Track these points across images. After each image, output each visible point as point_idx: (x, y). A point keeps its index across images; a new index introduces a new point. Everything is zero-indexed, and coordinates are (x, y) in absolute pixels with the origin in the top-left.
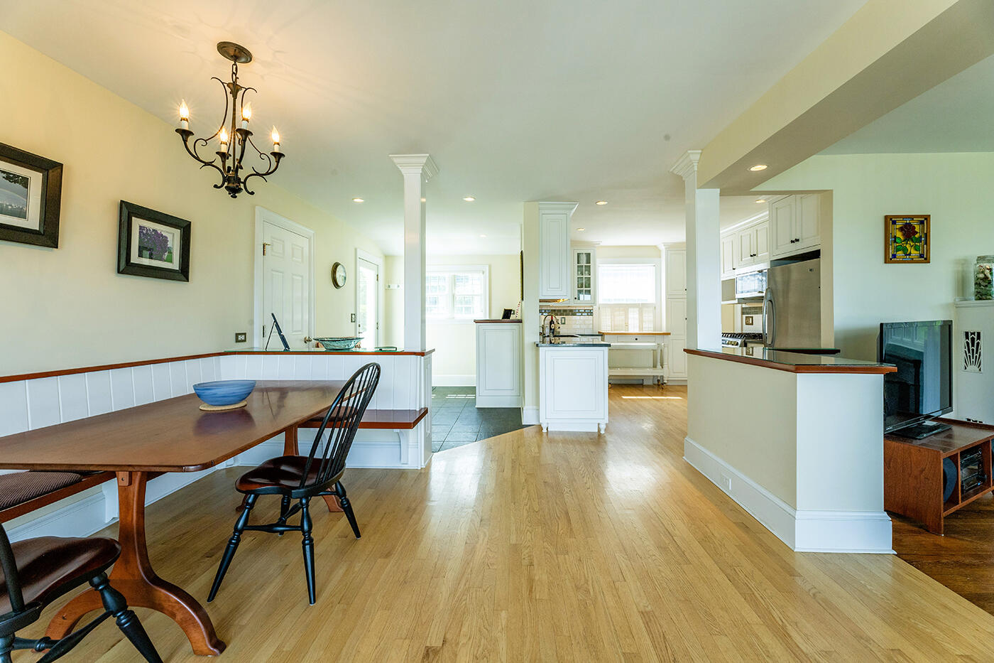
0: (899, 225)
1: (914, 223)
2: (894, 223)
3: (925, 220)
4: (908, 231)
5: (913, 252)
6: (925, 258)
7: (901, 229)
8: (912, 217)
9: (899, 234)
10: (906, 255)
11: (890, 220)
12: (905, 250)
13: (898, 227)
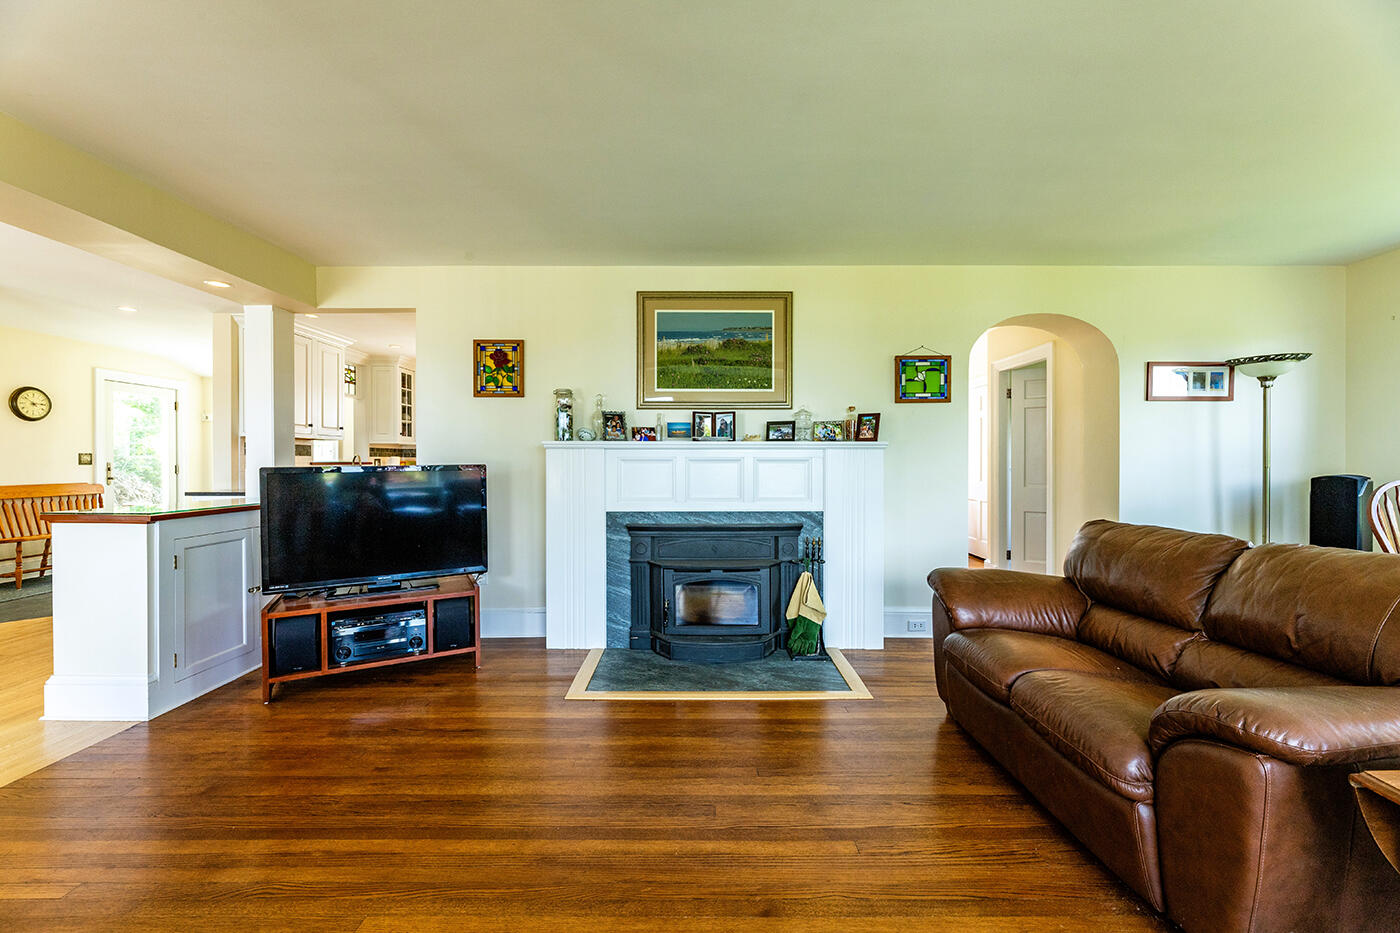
0: (491, 350)
1: (505, 349)
2: (483, 349)
3: (518, 345)
4: (500, 359)
5: (506, 383)
6: (518, 392)
7: (491, 356)
8: (504, 342)
9: (491, 363)
10: (497, 387)
11: (480, 346)
12: (495, 380)
13: (488, 354)
